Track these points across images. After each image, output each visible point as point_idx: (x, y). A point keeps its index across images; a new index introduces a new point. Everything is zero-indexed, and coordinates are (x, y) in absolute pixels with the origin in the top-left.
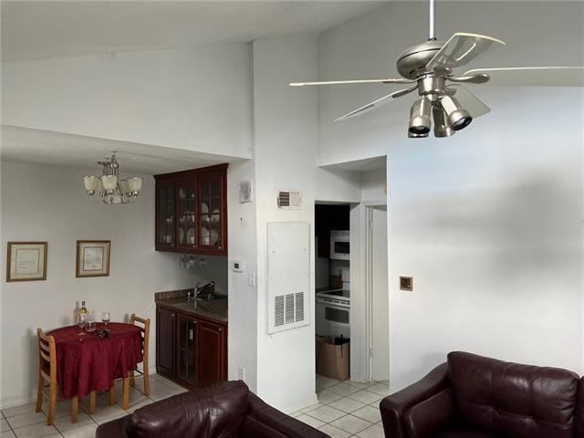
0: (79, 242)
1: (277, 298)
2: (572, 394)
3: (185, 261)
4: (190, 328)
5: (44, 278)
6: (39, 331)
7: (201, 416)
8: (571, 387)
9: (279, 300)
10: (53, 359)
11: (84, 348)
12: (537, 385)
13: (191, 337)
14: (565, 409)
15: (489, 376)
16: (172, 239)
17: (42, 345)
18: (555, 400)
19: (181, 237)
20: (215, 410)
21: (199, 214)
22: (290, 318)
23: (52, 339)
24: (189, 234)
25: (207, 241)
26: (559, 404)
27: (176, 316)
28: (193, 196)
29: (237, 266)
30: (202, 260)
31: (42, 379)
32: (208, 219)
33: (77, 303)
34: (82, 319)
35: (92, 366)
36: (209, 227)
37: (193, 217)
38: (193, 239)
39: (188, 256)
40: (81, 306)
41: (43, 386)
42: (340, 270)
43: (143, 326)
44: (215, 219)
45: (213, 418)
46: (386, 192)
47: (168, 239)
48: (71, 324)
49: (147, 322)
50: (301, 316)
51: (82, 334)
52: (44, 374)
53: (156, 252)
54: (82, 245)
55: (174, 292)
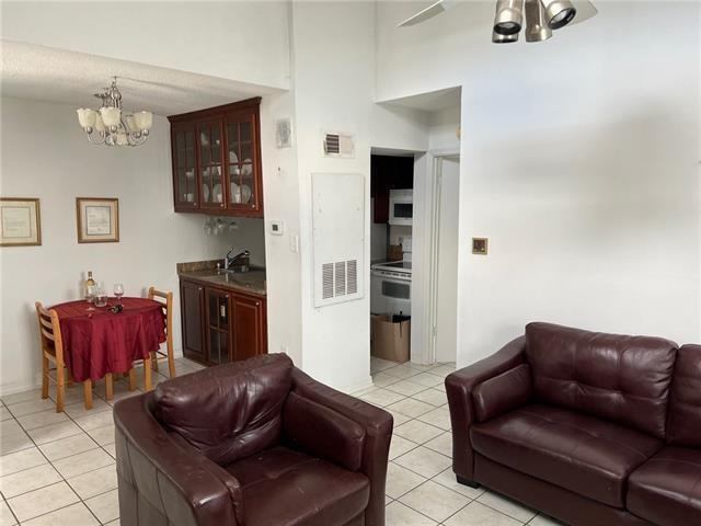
0: (79, 200)
1: (325, 267)
2: (668, 365)
3: (211, 225)
4: (221, 304)
5: (39, 243)
6: (38, 306)
7: (237, 391)
8: (668, 358)
9: (327, 268)
10: (57, 337)
11: (94, 326)
12: (629, 356)
13: (223, 314)
14: (660, 381)
15: (573, 349)
16: (195, 197)
17: (43, 322)
18: (649, 372)
19: (206, 196)
20: (254, 386)
21: (227, 165)
22: (341, 290)
23: (54, 315)
24: (214, 191)
25: (237, 198)
26: (654, 377)
27: (204, 289)
28: (218, 142)
29: (275, 228)
30: (233, 223)
31: (46, 361)
32: (238, 171)
33: (83, 275)
34: (90, 292)
35: (105, 347)
36: (240, 181)
37: (219, 168)
38: (220, 197)
39: (216, 219)
40: (87, 278)
41: (48, 369)
42: (400, 239)
43: (163, 301)
44: (246, 171)
45: (251, 394)
46: (459, 136)
47: (190, 197)
48: (77, 298)
49: (168, 296)
50: (353, 288)
51: (91, 309)
52: (48, 356)
53: (177, 214)
54: (84, 204)
55: (201, 263)
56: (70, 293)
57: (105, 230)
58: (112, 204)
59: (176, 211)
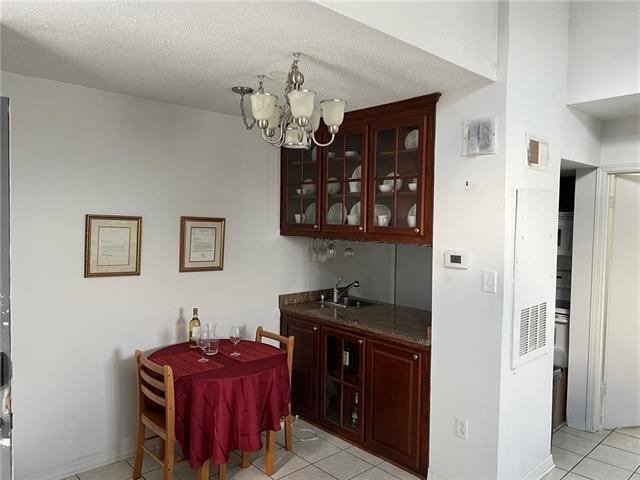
1: (523, 312)
5: (137, 273)
9: (525, 315)
10: (169, 402)
13: (347, 363)
22: (533, 344)
23: (170, 373)
27: (320, 330)
29: (456, 259)
49: (290, 342)
50: (543, 340)
52: (147, 422)
53: (281, 237)
54: (189, 224)
55: (302, 294)
56: (166, 335)
57: (208, 256)
58: (217, 225)
59: (281, 234)
